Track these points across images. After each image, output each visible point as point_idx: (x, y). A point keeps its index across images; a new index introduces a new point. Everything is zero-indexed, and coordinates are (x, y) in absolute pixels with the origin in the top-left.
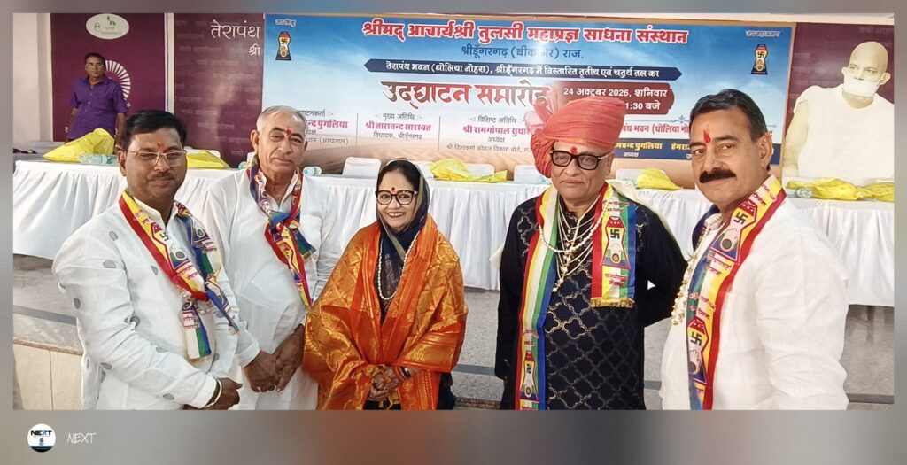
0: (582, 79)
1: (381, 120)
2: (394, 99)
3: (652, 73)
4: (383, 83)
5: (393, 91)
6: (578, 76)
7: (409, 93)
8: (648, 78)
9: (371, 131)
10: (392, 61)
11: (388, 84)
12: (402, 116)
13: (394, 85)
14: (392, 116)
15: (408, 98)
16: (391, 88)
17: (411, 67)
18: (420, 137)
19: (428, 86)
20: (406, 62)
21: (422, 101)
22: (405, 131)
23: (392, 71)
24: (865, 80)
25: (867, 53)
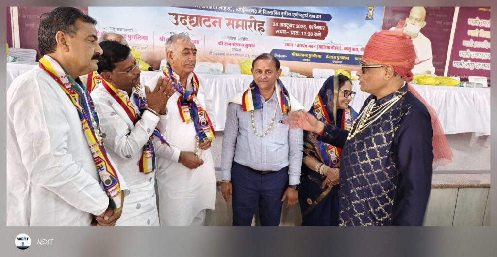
0: (282, 18)
2: (177, 24)
3: (319, 17)
4: (170, 14)
6: (280, 16)
7: (186, 20)
8: (316, 19)
11: (173, 14)
13: (177, 15)
15: (186, 24)
16: (175, 17)
19: (197, 17)
21: (194, 26)
24: (415, 25)
25: (417, 11)
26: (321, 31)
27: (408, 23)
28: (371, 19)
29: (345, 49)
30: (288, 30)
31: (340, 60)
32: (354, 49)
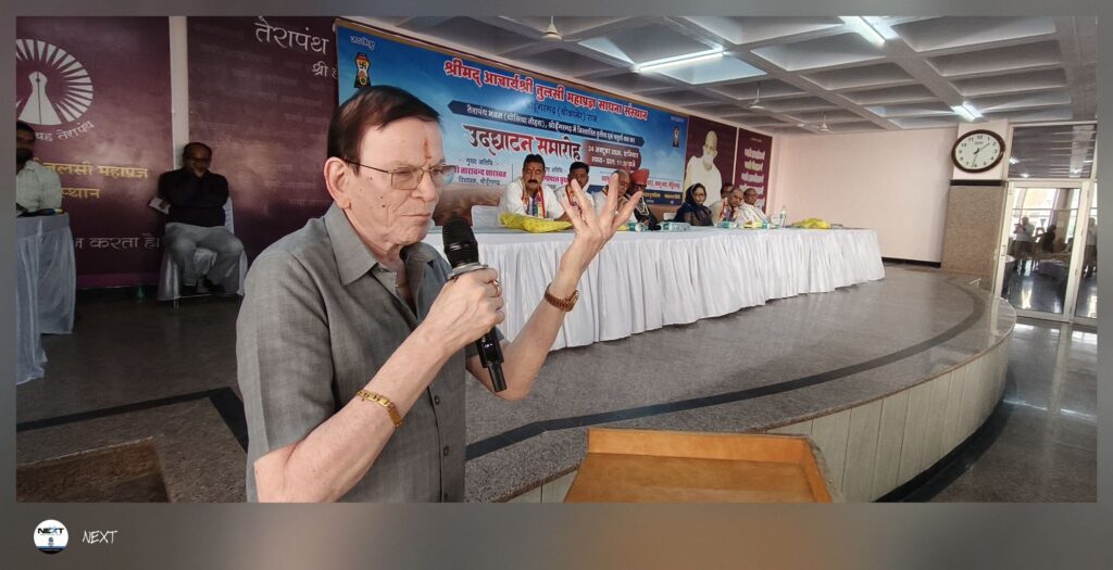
0: (598, 140)
1: (465, 165)
2: (475, 144)
3: (632, 140)
4: (466, 127)
5: (474, 135)
6: (595, 137)
7: (487, 139)
8: (630, 143)
10: (473, 106)
11: (471, 128)
12: (482, 162)
13: (475, 130)
14: (474, 161)
15: (487, 145)
16: (472, 132)
17: (488, 113)
18: (498, 182)
19: (502, 134)
20: (484, 108)
21: (498, 148)
22: (486, 177)
23: (473, 115)
24: (709, 154)
25: (711, 138)
26: (636, 159)
27: (705, 152)
28: (677, 146)
29: (657, 183)
30: (604, 158)
31: (653, 198)
32: (664, 184)
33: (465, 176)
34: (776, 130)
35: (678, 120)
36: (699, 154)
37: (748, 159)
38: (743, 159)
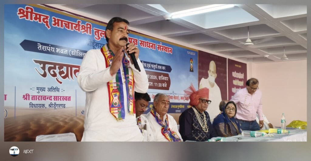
1: (35, 93)
2: (44, 75)
3: (164, 68)
4: (36, 62)
5: (44, 68)
7: (55, 70)
9: (27, 102)
10: (42, 44)
11: (40, 62)
12: (50, 89)
13: (44, 63)
14: (43, 89)
15: (54, 75)
16: (42, 65)
17: (55, 50)
18: (64, 106)
19: (67, 66)
20: (52, 46)
21: (64, 77)
22: (53, 102)
23: (42, 51)
24: (212, 76)
25: (212, 65)
26: (166, 82)
27: (209, 75)
28: (192, 71)
29: (181, 98)
33: (34, 102)
34: (248, 59)
35: (192, 54)
36: (206, 76)
37: (235, 79)
38: (232, 78)
